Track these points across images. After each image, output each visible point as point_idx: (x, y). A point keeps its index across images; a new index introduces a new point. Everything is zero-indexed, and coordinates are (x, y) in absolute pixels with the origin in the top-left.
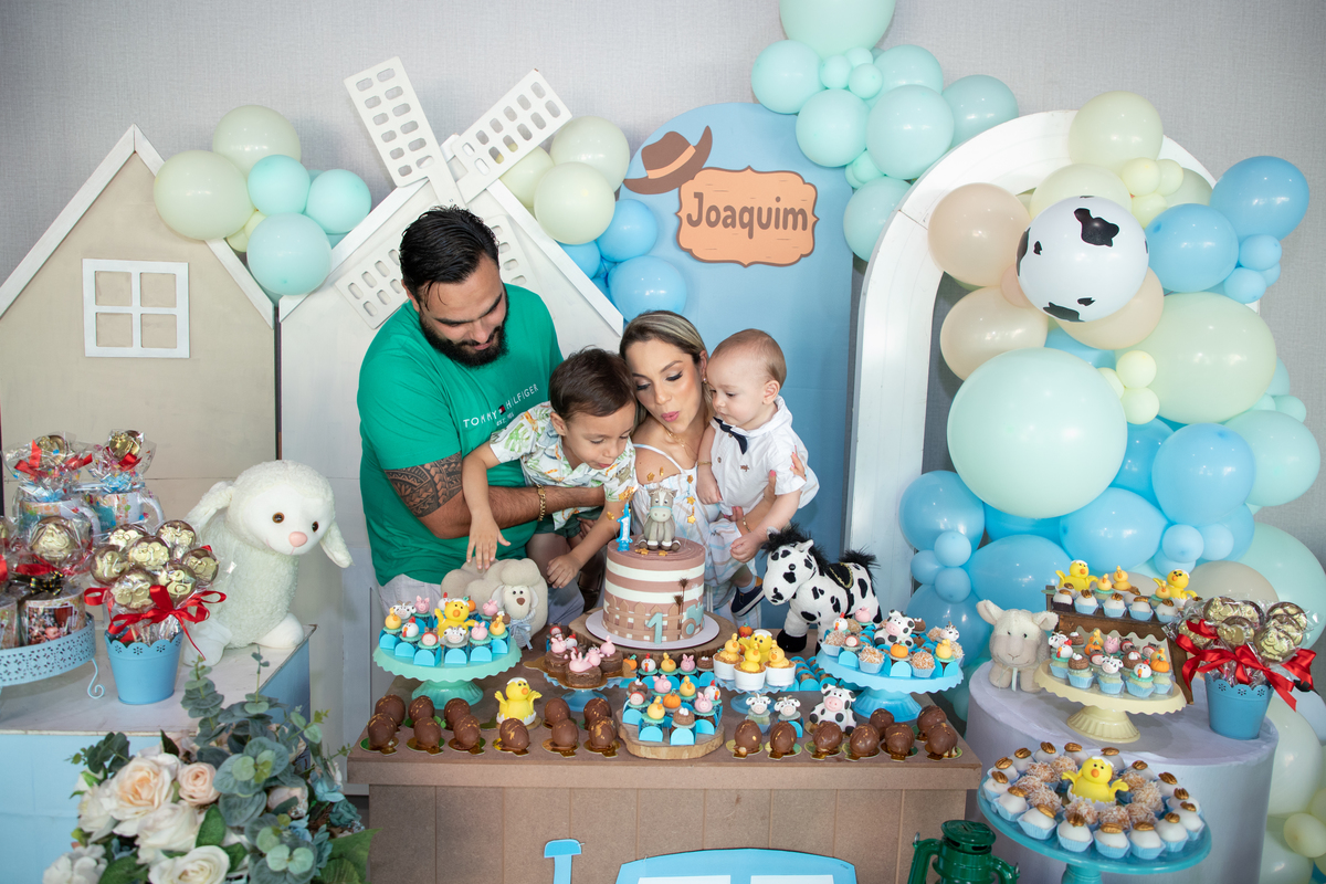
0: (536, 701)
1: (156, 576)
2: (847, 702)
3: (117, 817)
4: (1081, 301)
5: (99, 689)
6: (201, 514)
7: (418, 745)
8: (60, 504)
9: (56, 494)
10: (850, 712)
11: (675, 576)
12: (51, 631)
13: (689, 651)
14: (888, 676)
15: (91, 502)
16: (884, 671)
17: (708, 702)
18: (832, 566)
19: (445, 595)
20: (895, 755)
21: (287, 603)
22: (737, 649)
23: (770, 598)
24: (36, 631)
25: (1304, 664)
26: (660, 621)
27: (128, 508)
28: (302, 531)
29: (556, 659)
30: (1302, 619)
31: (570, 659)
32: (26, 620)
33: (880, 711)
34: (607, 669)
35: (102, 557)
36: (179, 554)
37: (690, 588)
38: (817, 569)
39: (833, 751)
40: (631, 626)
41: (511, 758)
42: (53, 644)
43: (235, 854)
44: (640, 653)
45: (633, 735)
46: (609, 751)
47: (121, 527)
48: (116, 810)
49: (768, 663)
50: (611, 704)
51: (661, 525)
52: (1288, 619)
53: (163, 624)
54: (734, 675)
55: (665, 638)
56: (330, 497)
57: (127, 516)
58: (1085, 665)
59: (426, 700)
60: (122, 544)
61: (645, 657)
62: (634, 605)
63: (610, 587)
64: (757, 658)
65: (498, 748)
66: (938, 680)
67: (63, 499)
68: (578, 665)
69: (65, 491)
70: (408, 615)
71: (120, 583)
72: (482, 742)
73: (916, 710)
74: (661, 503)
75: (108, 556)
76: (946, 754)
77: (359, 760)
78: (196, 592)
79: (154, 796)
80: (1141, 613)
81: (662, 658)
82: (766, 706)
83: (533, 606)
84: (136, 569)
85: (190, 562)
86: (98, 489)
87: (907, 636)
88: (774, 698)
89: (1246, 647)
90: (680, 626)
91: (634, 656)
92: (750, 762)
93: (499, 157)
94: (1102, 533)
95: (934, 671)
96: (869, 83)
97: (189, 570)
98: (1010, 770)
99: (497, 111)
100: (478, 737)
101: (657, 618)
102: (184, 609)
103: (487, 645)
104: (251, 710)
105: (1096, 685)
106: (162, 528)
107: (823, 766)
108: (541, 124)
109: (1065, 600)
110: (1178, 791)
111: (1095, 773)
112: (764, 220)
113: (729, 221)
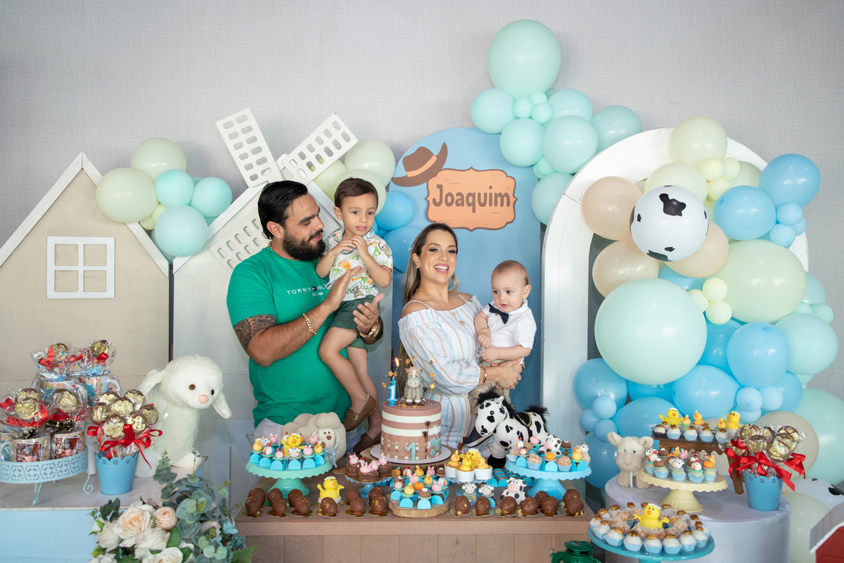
0: (341, 491)
1: (126, 420)
2: (521, 487)
3: (122, 537)
4: (667, 249)
5: (90, 487)
6: (147, 386)
7: (274, 513)
8: (64, 382)
9: (62, 377)
10: (524, 493)
11: (423, 419)
12: (68, 452)
13: (431, 464)
14: (544, 470)
15: (81, 381)
16: (542, 468)
17: (439, 486)
19: (287, 433)
20: (547, 514)
21: (193, 440)
22: (458, 459)
23: (479, 432)
24: (60, 451)
25: (798, 462)
26: (414, 447)
27: (101, 385)
28: (206, 394)
29: (352, 467)
30: (795, 435)
31: (360, 466)
32: (54, 446)
33: (540, 492)
34: (381, 473)
35: (97, 409)
36: (138, 407)
37: (432, 427)
38: (508, 414)
39: (512, 512)
40: (397, 451)
41: (327, 518)
42: (70, 458)
43: (186, 553)
44: (402, 466)
45: (396, 505)
46: (383, 514)
47: (106, 393)
48: (121, 534)
49: (476, 467)
50: (385, 490)
51: (414, 390)
52: (788, 436)
53: (129, 447)
54: (457, 474)
55: (417, 458)
56: (221, 376)
57: (100, 391)
58: (662, 464)
59: (278, 491)
60: (105, 402)
61: (405, 468)
62: (398, 438)
63: (385, 429)
64: (469, 463)
65: (321, 515)
66: (573, 473)
67: (66, 380)
68: (365, 469)
69: (67, 375)
70: (266, 444)
71: (108, 423)
72: (311, 512)
73: (563, 491)
74: (414, 376)
75: (100, 408)
76: (577, 514)
77: (241, 521)
78: (147, 429)
79: (142, 525)
80: (706, 437)
81: (415, 469)
82: (473, 490)
83: (337, 441)
84: (115, 416)
85: (143, 413)
86: (84, 375)
87: (557, 449)
88: (479, 486)
89: (762, 453)
90: (426, 451)
91: (399, 468)
92: (462, 518)
93: (313, 167)
94: (697, 394)
95: (571, 467)
96: (543, 114)
97: (143, 416)
98: (606, 515)
99: (311, 140)
100: (308, 508)
101: (412, 445)
102: (140, 439)
103: (312, 458)
104: (191, 481)
105: (670, 476)
106: (127, 393)
107: (505, 520)
108: (339, 147)
109: (661, 430)
110: (697, 523)
111: (649, 513)
112: (482, 201)
113: (460, 202)
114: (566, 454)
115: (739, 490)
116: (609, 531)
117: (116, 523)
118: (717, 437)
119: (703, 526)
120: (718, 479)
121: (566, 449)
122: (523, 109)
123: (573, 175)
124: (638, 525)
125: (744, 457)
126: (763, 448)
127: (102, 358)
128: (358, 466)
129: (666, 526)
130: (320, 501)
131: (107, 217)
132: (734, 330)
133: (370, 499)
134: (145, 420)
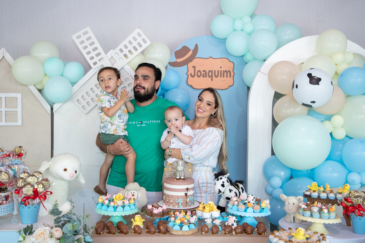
0: (143, 222)
1: (34, 186)
2: (235, 221)
4: (312, 102)
5: (16, 220)
7: (109, 233)
8: (1, 168)
10: (236, 224)
11: (185, 187)
12: (4, 202)
13: (189, 210)
14: (247, 212)
15: (9, 167)
16: (245, 211)
17: (194, 219)
18: (234, 183)
19: (115, 194)
20: (248, 234)
22: (203, 206)
23: (217, 192)
26: (180, 201)
27: (20, 169)
28: (73, 173)
29: (149, 210)
31: (153, 210)
33: (245, 223)
34: (164, 213)
35: (19, 180)
36: (40, 179)
37: (190, 191)
38: (230, 184)
39: (230, 232)
40: (172, 203)
41: (137, 235)
42: (6, 205)
44: (174, 210)
45: (172, 229)
46: (164, 233)
47: (23, 173)
48: (35, 240)
49: (212, 211)
50: (167, 221)
51: (180, 172)
53: (36, 200)
54: (202, 214)
55: (182, 206)
56: (79, 163)
57: (19, 172)
59: (111, 222)
60: (23, 177)
61: (176, 211)
62: (172, 196)
63: (166, 192)
64: (208, 208)
65: (133, 233)
66: (261, 213)
67: (2, 166)
68: (156, 211)
69: (2, 164)
70: (105, 199)
71: (25, 187)
72: (128, 232)
73: (256, 223)
74: (180, 165)
75: (21, 180)
76: (263, 234)
77: (93, 237)
78: (45, 191)
79: (45, 236)
80: (331, 197)
81: (181, 212)
82: (210, 222)
84: (29, 184)
85: (43, 183)
86: (11, 164)
87: (253, 202)
88: (213, 220)
89: (360, 205)
90: (187, 203)
91: (173, 211)
92: (205, 235)
93: (127, 57)
94: (326, 175)
95: (260, 211)
96: (249, 28)
97: (43, 184)
98: (277, 233)
99: (126, 42)
100: (127, 230)
101: (180, 200)
102: (41, 196)
103: (129, 206)
104: (69, 215)
105: (311, 216)
106: (34, 173)
107: (226, 236)
108: (141, 46)
109: (308, 193)
110: (323, 237)
111: (299, 232)
112: (216, 75)
113: (204, 75)
114: (258, 204)
115: (349, 224)
116: (278, 241)
117: (32, 236)
118: (337, 197)
119: (326, 239)
120: (337, 217)
121: (258, 202)
122: (238, 25)
123: (265, 60)
124: (293, 238)
125: (351, 207)
126: (361, 202)
127: (20, 155)
128: (152, 210)
129: (307, 238)
130: (133, 227)
131: (18, 82)
132: (346, 142)
133: (158, 226)
134: (44, 186)
